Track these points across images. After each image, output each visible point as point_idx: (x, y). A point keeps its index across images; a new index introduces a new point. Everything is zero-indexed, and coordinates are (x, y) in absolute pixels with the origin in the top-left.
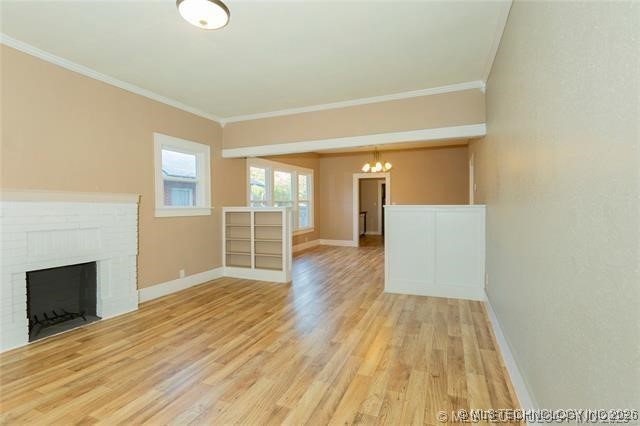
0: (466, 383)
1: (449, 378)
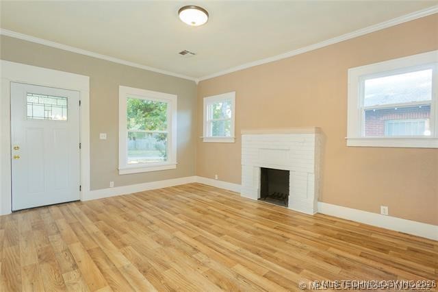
0: (125, 256)
1: (138, 255)
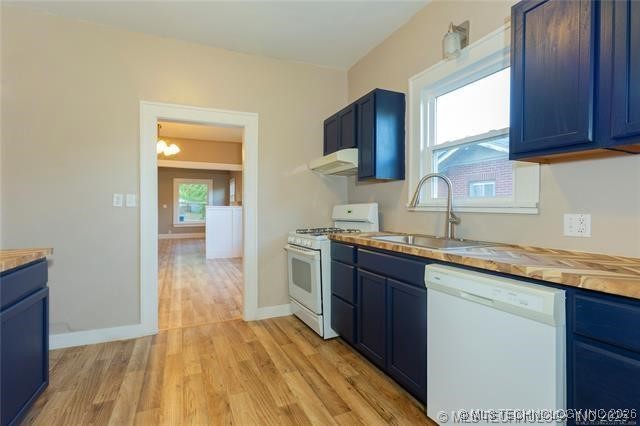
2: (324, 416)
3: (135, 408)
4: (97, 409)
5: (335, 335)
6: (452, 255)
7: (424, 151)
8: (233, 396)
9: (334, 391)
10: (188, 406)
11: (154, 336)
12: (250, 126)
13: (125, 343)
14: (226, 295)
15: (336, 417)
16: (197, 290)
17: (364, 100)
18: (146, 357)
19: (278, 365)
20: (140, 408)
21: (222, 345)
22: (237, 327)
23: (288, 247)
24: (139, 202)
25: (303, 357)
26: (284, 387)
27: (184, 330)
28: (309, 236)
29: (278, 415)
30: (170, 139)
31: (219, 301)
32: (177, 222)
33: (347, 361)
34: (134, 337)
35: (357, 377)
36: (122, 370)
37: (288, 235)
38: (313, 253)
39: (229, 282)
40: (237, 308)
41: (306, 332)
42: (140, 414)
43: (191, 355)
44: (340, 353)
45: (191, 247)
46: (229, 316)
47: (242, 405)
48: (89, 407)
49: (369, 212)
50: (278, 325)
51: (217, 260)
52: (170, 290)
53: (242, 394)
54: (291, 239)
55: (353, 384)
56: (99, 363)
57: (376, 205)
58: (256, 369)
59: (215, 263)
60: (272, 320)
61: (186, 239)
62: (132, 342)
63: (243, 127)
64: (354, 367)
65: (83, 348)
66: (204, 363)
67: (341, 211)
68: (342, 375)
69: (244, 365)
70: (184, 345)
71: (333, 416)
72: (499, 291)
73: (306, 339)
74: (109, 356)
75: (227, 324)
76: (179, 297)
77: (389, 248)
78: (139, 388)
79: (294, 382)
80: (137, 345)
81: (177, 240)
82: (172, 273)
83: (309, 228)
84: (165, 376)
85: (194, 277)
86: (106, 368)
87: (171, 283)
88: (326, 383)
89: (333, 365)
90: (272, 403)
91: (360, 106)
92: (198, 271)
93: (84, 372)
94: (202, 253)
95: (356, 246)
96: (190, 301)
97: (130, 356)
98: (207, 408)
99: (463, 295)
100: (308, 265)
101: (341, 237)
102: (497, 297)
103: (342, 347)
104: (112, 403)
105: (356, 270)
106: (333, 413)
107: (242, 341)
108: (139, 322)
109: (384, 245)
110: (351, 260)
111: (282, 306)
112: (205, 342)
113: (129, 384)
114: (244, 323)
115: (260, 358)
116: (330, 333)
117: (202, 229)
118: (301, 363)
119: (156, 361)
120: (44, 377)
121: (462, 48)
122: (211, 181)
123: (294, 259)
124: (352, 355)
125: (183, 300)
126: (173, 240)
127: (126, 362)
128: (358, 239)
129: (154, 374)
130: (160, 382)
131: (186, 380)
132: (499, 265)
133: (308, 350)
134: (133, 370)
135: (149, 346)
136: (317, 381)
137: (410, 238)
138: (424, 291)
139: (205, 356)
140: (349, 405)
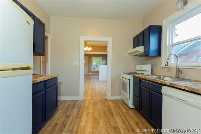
2: (126, 131)
3: (75, 117)
4: (67, 116)
5: (134, 107)
6: (172, 83)
7: (169, 45)
8: (100, 120)
9: (130, 125)
10: (88, 120)
11: (83, 100)
12: (109, 41)
13: (75, 101)
14: (103, 91)
15: (130, 133)
16: (95, 89)
17: (146, 30)
18: (80, 105)
19: (114, 114)
20: (76, 118)
21: (99, 105)
22: (105, 101)
23: (120, 78)
24: (79, 63)
25: (123, 113)
26: (115, 120)
27: (90, 100)
28: (127, 75)
29: (112, 128)
30: (89, 46)
31: (101, 93)
32: (92, 70)
33: (137, 116)
34: (77, 100)
35: (139, 122)
36: (74, 108)
37: (120, 74)
38: (127, 80)
39: (104, 88)
40: (106, 95)
41: (124, 105)
42: (76, 119)
43: (91, 106)
44: (135, 113)
45: (96, 77)
46: (103, 97)
47: (102, 122)
48: (65, 115)
49: (147, 67)
50: (117, 102)
51: (102, 81)
52: (88, 89)
53: (102, 120)
54: (121, 76)
55: (137, 124)
56: (69, 105)
57: (150, 65)
58: (108, 114)
59: (102, 82)
60: (115, 100)
61: (95, 75)
62: (77, 101)
63: (107, 41)
64: (139, 119)
65: (66, 101)
66: (94, 109)
67: (138, 67)
68: (134, 120)
69: (105, 112)
70: (89, 104)
71: (128, 132)
72: (189, 98)
73: (124, 107)
74: (71, 104)
75: (102, 99)
76: (90, 91)
77: (150, 80)
78: (77, 113)
79: (118, 119)
80: (78, 102)
81: (92, 75)
82: (89, 84)
83: (127, 72)
84: (84, 111)
85: (95, 85)
86: (71, 106)
87: (89, 87)
88: (128, 121)
89: (132, 117)
90: (110, 124)
91: (144, 32)
92: (97, 83)
93: (66, 106)
94: (98, 79)
95: (141, 79)
96: (93, 92)
97: (76, 104)
98: (92, 122)
99: (175, 99)
100: (126, 84)
101: (136, 76)
102: (189, 100)
103: (136, 112)
104: (70, 115)
105: (140, 86)
106: (129, 131)
107: (105, 105)
108: (79, 96)
109: (149, 79)
110: (139, 83)
111: (119, 96)
112: (95, 104)
113: (75, 111)
114: (107, 100)
115: (109, 110)
116: (132, 106)
117: (98, 72)
118: (122, 114)
119: (82, 107)
120: (57, 106)
121: (184, 6)
122: (102, 58)
123: (122, 82)
124: (139, 115)
125: (91, 91)
126: (91, 75)
127: (75, 106)
128: (141, 76)
129: (81, 110)
130: (82, 112)
131: (88, 113)
132: (190, 88)
133: (124, 111)
134: (76, 108)
135: (81, 102)
136: (125, 121)
137: (162, 77)
138: (161, 95)
139: (94, 108)
140: (135, 130)
